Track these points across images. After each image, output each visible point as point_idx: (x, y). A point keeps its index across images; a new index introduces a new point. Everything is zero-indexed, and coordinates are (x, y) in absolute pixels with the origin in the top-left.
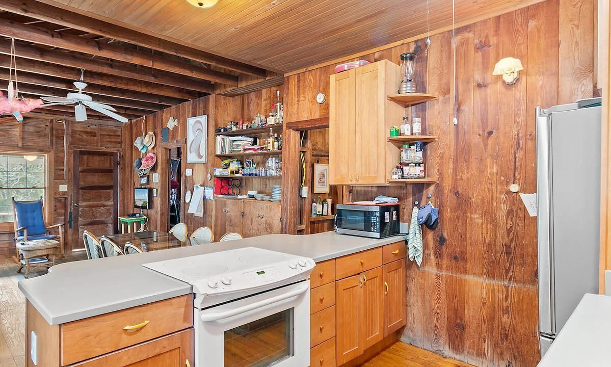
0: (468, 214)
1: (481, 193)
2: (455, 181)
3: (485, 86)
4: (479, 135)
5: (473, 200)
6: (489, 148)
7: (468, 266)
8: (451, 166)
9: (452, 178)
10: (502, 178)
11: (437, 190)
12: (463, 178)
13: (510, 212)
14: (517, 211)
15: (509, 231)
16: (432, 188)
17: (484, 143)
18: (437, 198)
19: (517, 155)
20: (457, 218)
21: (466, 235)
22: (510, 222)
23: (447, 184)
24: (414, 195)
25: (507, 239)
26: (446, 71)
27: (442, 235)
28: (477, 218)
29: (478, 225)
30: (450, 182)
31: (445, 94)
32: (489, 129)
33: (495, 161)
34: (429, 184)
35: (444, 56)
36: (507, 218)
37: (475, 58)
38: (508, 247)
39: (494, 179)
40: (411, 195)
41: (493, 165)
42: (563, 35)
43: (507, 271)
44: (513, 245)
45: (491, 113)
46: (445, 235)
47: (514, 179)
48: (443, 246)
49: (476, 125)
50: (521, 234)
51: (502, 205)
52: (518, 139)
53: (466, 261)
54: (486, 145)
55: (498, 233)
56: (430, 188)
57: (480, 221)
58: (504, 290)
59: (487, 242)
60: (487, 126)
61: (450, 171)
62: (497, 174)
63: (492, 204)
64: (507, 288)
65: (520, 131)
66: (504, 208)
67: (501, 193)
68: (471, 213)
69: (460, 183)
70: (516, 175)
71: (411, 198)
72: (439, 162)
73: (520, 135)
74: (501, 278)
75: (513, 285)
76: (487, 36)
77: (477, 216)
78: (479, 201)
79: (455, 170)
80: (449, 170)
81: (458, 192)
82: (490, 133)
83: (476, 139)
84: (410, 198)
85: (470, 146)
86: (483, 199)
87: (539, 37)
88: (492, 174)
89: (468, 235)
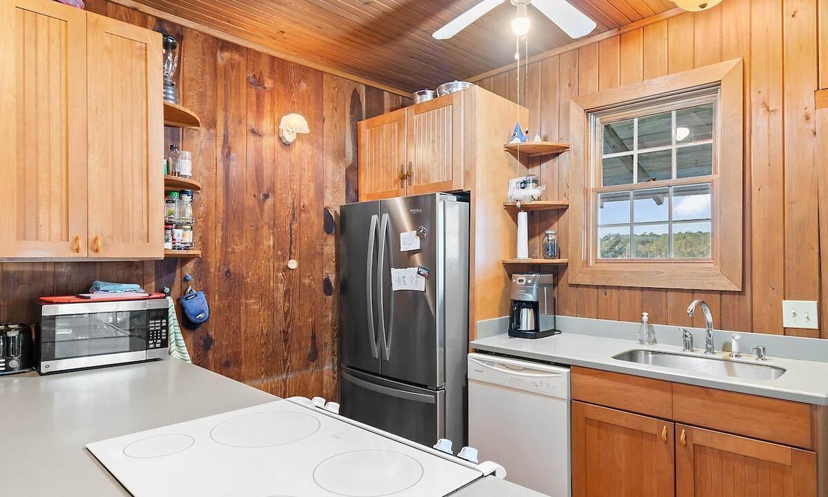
0: (243, 300)
1: (257, 271)
2: (225, 254)
3: (260, 136)
4: (254, 196)
5: (248, 280)
6: (266, 214)
7: (243, 370)
8: (220, 234)
9: (222, 251)
10: (279, 253)
11: (199, 268)
12: (236, 251)
13: (287, 292)
14: (293, 291)
15: (286, 314)
16: (190, 266)
17: (260, 207)
18: (200, 280)
19: (293, 227)
20: (229, 306)
21: (240, 329)
22: (287, 304)
23: (214, 259)
24: (158, 277)
25: (284, 324)
26: (209, 93)
27: (208, 335)
28: (253, 304)
29: (254, 312)
30: (218, 256)
31: (210, 127)
32: (265, 191)
33: (271, 231)
34: (185, 260)
35: (207, 70)
36: (285, 300)
37: (247, 94)
38: (285, 333)
39: (271, 253)
40: (154, 278)
41: (270, 237)
42: (327, 113)
43: (285, 361)
44: (290, 330)
45: (267, 172)
46: (211, 333)
47: (291, 253)
48: (209, 351)
49: (249, 183)
50: (297, 316)
51: (279, 285)
52: (294, 208)
53: (241, 364)
54: (262, 210)
55: (275, 320)
56: (188, 265)
57: (256, 307)
58: (283, 385)
59: (265, 332)
60: (262, 187)
61: (219, 240)
62: (274, 247)
63: (269, 283)
64: (284, 381)
65: (295, 200)
66: (281, 287)
67: (278, 270)
68: (246, 299)
69: (232, 257)
70: (292, 249)
71: (153, 284)
72: (202, 225)
73: (295, 205)
74: (279, 372)
75: (291, 376)
76: (261, 73)
77: (254, 301)
78: (255, 281)
79: (225, 240)
80: (216, 238)
81: (228, 271)
82: (266, 196)
83: (250, 201)
84: (151, 282)
85: (243, 208)
86: (259, 278)
87: (309, 104)
88: (269, 247)
89: (243, 329)
